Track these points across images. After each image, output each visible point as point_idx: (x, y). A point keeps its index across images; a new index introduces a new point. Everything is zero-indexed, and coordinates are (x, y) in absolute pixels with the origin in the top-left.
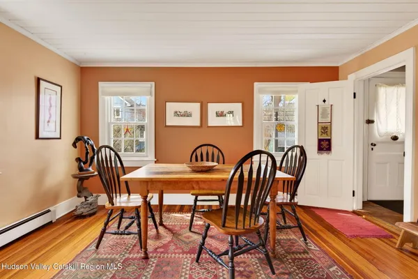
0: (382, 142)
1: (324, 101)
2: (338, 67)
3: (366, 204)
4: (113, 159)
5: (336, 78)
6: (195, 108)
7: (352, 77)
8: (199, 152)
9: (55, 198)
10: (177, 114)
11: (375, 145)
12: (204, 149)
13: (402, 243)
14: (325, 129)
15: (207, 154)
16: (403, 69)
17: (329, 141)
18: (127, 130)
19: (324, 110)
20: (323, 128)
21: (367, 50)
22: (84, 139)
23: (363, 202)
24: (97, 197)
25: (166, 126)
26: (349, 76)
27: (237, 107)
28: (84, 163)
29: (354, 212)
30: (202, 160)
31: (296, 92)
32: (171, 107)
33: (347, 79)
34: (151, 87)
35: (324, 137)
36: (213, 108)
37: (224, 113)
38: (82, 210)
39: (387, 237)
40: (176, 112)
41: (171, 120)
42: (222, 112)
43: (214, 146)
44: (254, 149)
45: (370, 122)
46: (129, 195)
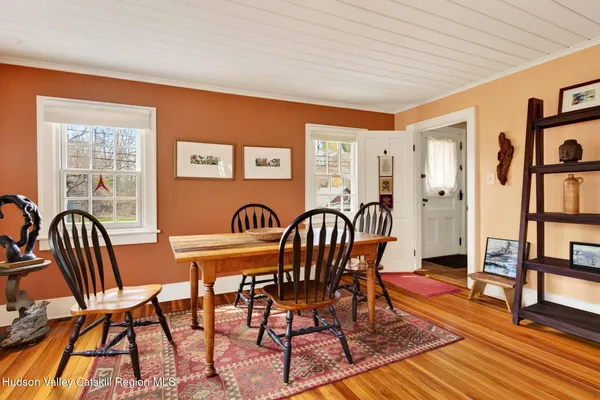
0: (432, 198)
1: (385, 152)
2: (393, 115)
3: (425, 261)
4: (89, 233)
5: (391, 127)
6: (224, 152)
7: (410, 128)
8: (242, 215)
10: (195, 159)
11: (427, 201)
12: (250, 211)
13: (473, 294)
14: (386, 184)
15: (255, 217)
16: (463, 125)
17: (391, 197)
18: (101, 183)
19: (386, 162)
20: (384, 183)
21: (435, 99)
22: (19, 200)
23: (423, 260)
24: (44, 305)
25: (178, 178)
26: (408, 127)
27: (284, 155)
28: (20, 245)
29: (415, 273)
30: (248, 227)
31: (354, 140)
32: (186, 150)
33: (404, 129)
34: (150, 115)
35: (386, 193)
36: (251, 154)
37: (268, 161)
38: (20, 333)
39: (458, 291)
40: (194, 157)
41: (185, 169)
42: (265, 160)
43: (264, 207)
44: (307, 210)
45: (423, 176)
46: (121, 288)
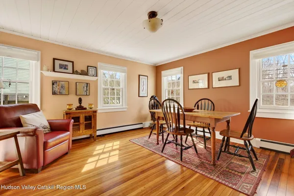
6: (204, 77)
8: (200, 103)
9: (145, 119)
12: (203, 101)
18: (172, 92)
27: (235, 72)
30: (205, 109)
34: (182, 69)
36: (216, 76)
37: (224, 78)
40: (194, 81)
41: (192, 86)
43: (209, 100)
